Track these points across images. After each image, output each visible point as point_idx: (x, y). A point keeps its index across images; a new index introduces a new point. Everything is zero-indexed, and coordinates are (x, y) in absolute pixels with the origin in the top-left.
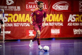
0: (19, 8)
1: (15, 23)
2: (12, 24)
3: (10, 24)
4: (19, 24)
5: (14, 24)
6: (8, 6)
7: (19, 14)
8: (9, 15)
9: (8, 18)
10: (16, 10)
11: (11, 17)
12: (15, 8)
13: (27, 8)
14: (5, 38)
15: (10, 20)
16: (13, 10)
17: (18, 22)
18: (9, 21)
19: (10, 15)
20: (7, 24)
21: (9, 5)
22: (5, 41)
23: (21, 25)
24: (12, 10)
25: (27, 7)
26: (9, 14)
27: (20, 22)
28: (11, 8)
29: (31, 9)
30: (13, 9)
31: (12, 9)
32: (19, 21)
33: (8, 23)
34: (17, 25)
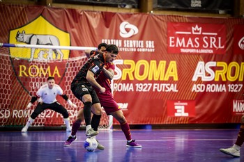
0: (150, 46)
1: (140, 82)
2: (132, 85)
3: (128, 85)
4: (151, 85)
5: (137, 85)
6: (123, 39)
7: (152, 61)
8: (125, 63)
9: (122, 70)
10: (144, 50)
11: (129, 66)
12: (142, 44)
13: (171, 45)
14: (114, 122)
15: (127, 74)
16: (135, 50)
17: (146, 81)
18: (124, 78)
19: (128, 62)
20: (120, 86)
21: (127, 39)
22: (114, 127)
23: (156, 90)
24: (132, 50)
25: (173, 44)
26: (126, 61)
27: (153, 82)
28: (131, 46)
29: (182, 47)
30: (137, 48)
31: (133, 47)
32: (150, 79)
33: (123, 82)
34: (144, 87)
